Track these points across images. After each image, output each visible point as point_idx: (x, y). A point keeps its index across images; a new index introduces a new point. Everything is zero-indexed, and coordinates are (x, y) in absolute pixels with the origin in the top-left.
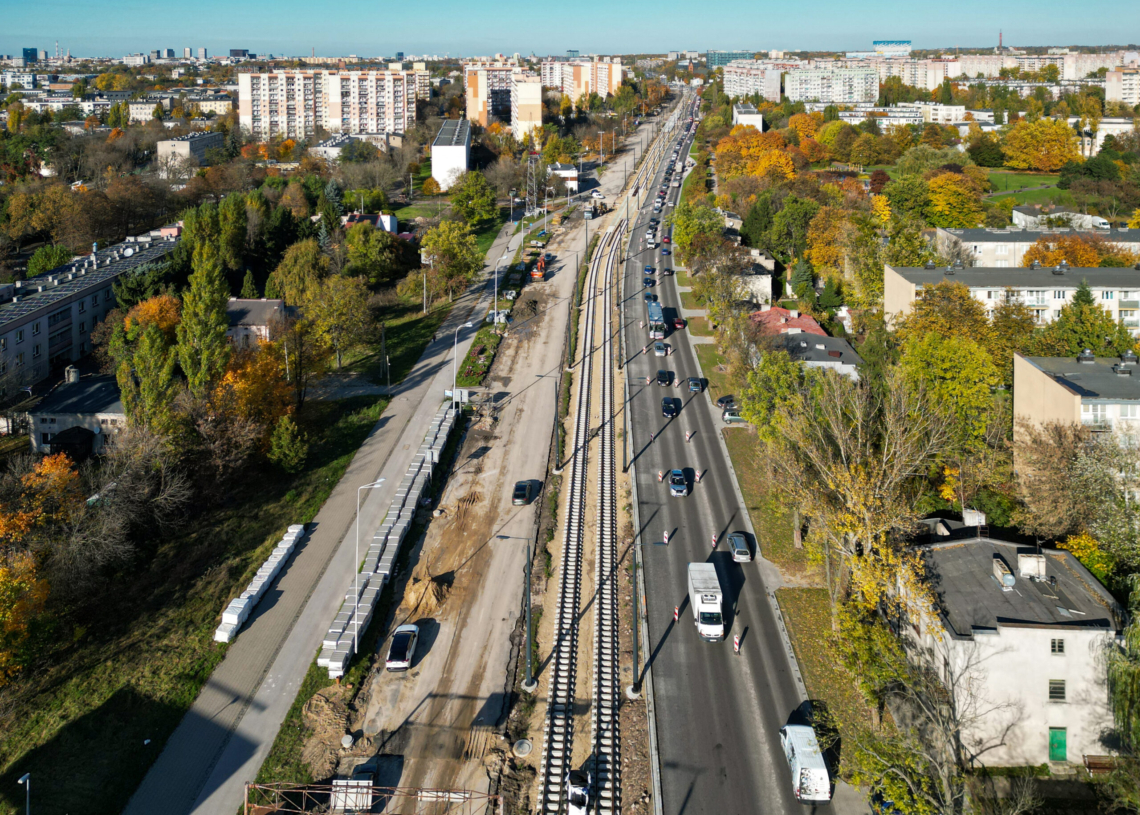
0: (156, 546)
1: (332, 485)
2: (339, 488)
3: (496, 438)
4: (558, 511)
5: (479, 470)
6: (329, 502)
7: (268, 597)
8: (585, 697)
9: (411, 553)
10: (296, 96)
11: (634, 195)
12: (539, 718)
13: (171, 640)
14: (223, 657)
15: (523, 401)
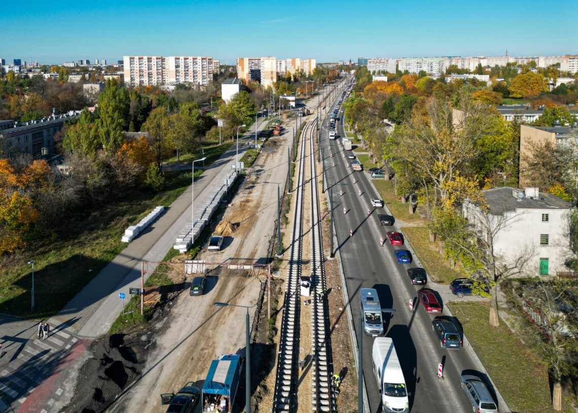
0: (91, 212)
1: (177, 196)
2: (180, 197)
3: (258, 183)
4: (290, 205)
5: (250, 193)
6: (176, 201)
7: (148, 228)
8: (307, 259)
9: (218, 217)
10: (153, 68)
11: (324, 109)
12: (285, 265)
13: (100, 241)
14: (127, 247)
15: (271, 172)
